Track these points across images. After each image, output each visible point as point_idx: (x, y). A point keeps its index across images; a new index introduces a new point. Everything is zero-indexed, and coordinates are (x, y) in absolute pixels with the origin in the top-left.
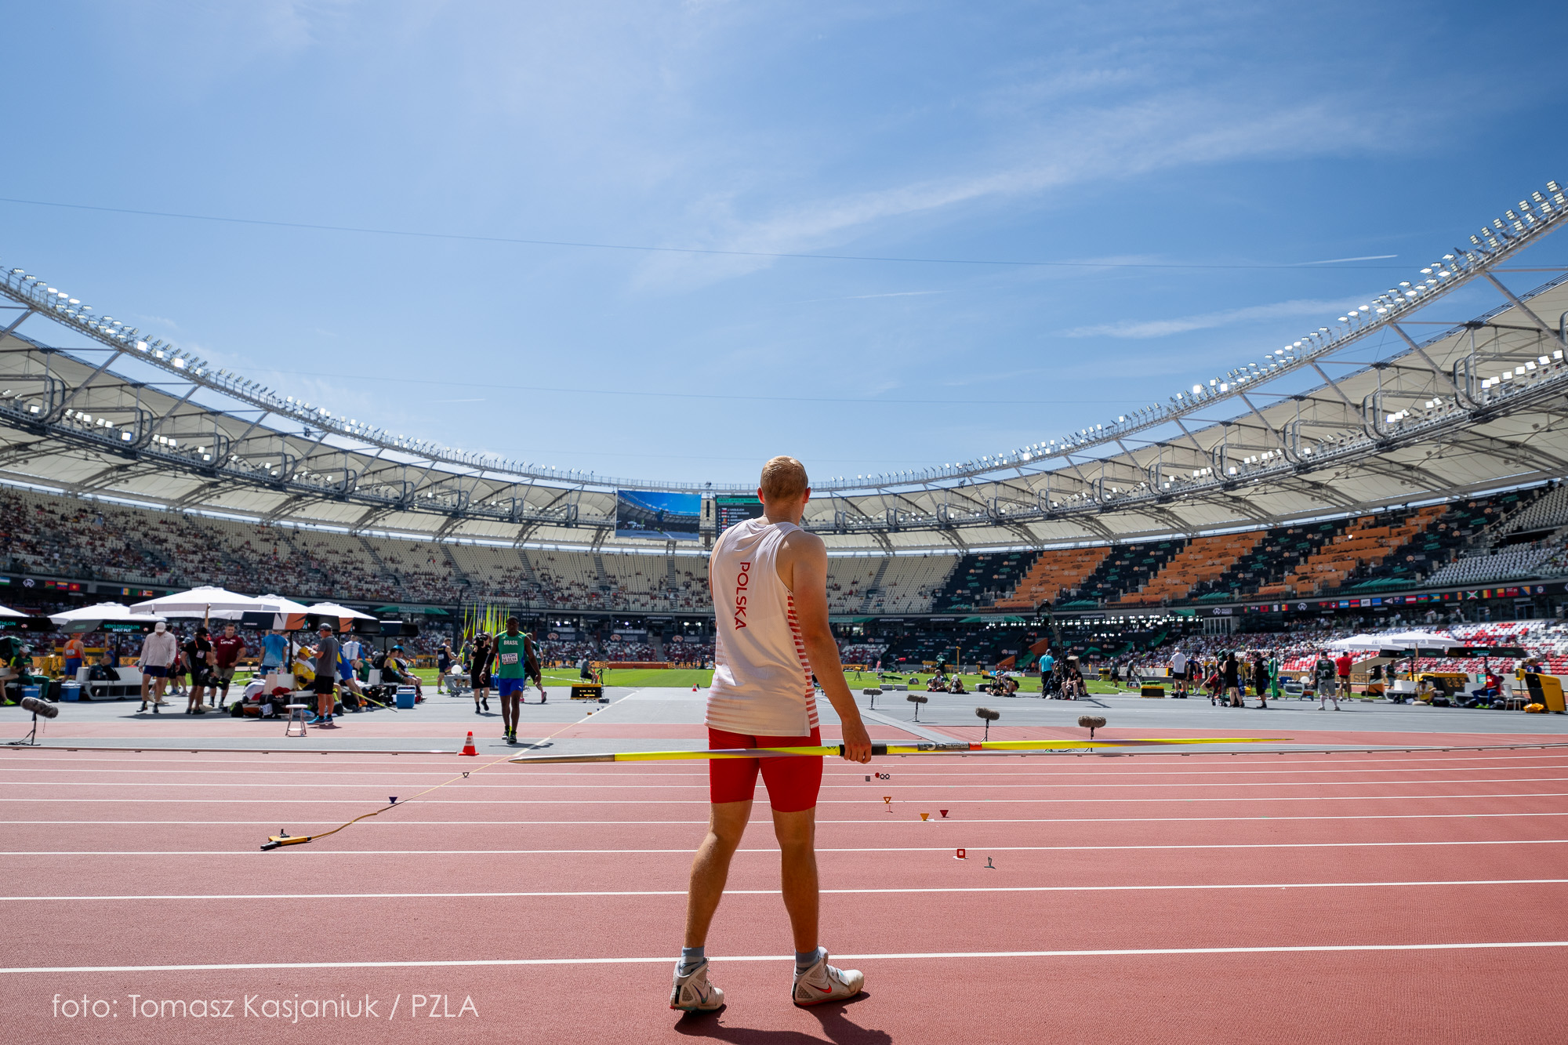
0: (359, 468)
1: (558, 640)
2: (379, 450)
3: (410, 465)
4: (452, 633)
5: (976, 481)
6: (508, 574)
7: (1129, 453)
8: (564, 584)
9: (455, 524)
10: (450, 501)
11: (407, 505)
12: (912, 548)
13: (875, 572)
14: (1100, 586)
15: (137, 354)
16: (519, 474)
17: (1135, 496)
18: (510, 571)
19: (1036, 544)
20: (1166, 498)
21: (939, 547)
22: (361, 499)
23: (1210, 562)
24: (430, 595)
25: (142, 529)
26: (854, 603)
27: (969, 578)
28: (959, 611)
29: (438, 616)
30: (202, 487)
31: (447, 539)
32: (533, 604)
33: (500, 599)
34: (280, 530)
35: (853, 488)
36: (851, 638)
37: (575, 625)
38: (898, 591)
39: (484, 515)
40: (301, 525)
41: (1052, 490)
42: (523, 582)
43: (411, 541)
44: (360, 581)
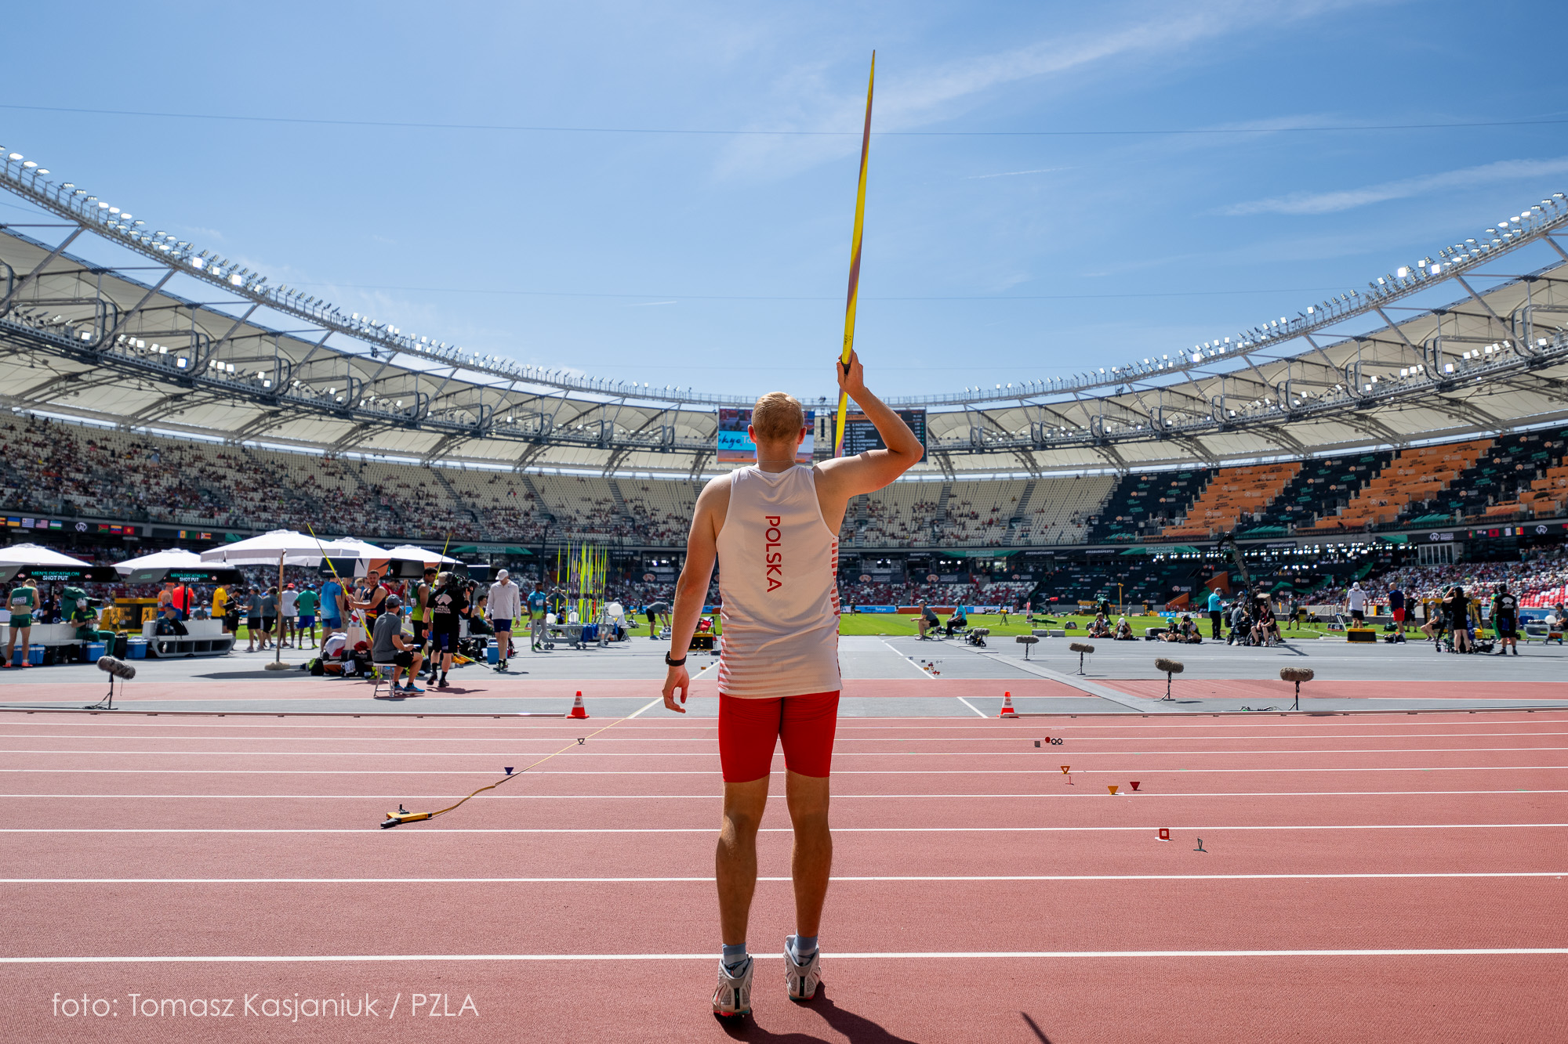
0: (432, 391)
1: (655, 582)
2: (452, 370)
3: (487, 386)
4: (537, 575)
5: (1137, 388)
6: (597, 507)
7: (1320, 350)
9: (537, 452)
10: (532, 425)
11: (484, 432)
12: (1062, 468)
13: (1019, 497)
14: (1289, 508)
15: (192, 271)
16: (608, 393)
17: (1329, 400)
18: (599, 503)
19: (1210, 460)
20: (1367, 403)
21: (1094, 466)
22: (434, 426)
23: (1424, 478)
24: (513, 532)
25: (198, 465)
26: (995, 534)
27: (1131, 502)
28: (1120, 542)
29: (521, 556)
30: (262, 417)
31: (529, 469)
32: (627, 540)
33: (589, 536)
34: (347, 465)
35: (991, 399)
36: (993, 575)
38: (1047, 518)
39: (569, 441)
40: (369, 456)
41: (1228, 396)
42: (614, 516)
43: (489, 472)
44: (434, 518)
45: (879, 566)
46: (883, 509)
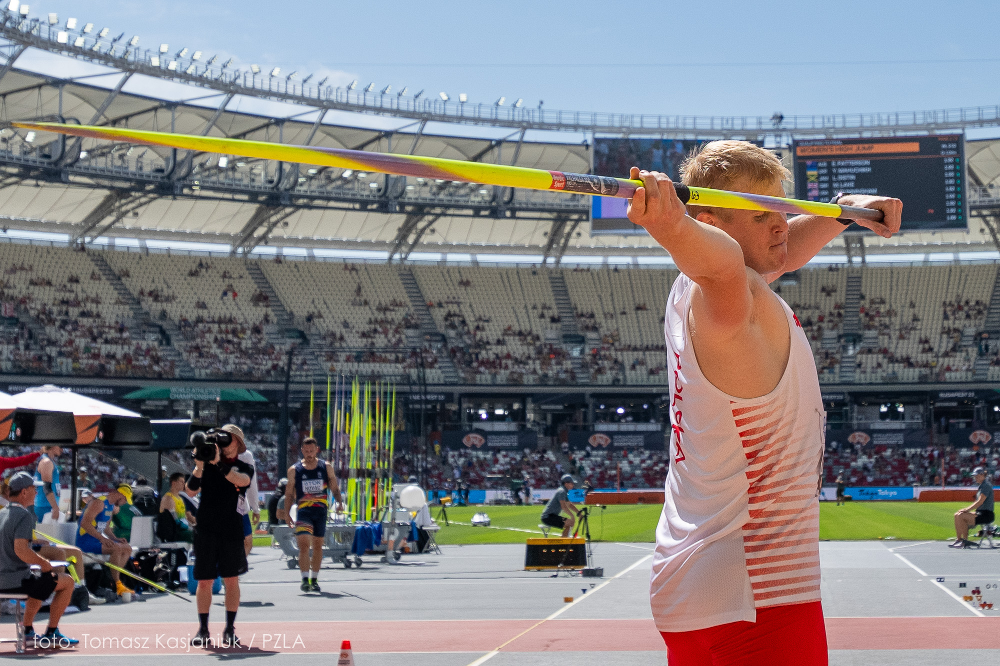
0: (86, 115)
1: (485, 448)
2: (121, 76)
3: (182, 104)
4: (275, 438)
6: (380, 316)
8: (492, 333)
9: (273, 219)
10: (263, 173)
11: (179, 185)
16: (397, 112)
18: (383, 309)
22: (91, 176)
24: (232, 363)
29: (247, 404)
31: (260, 250)
32: (433, 375)
33: (366, 368)
37: (518, 416)
39: (329, 199)
42: (410, 332)
43: (189, 256)
44: (94, 339)
45: (883, 416)
46: (889, 313)
